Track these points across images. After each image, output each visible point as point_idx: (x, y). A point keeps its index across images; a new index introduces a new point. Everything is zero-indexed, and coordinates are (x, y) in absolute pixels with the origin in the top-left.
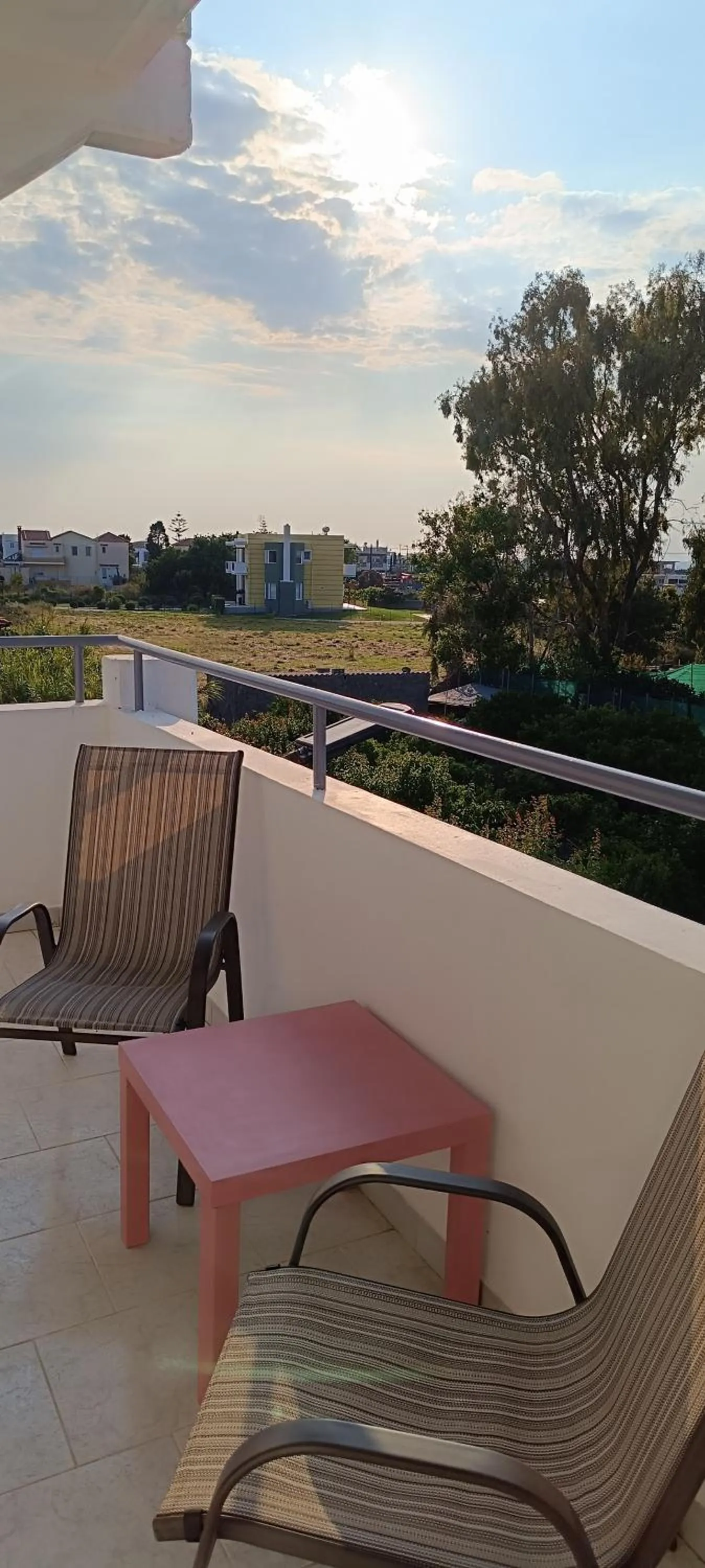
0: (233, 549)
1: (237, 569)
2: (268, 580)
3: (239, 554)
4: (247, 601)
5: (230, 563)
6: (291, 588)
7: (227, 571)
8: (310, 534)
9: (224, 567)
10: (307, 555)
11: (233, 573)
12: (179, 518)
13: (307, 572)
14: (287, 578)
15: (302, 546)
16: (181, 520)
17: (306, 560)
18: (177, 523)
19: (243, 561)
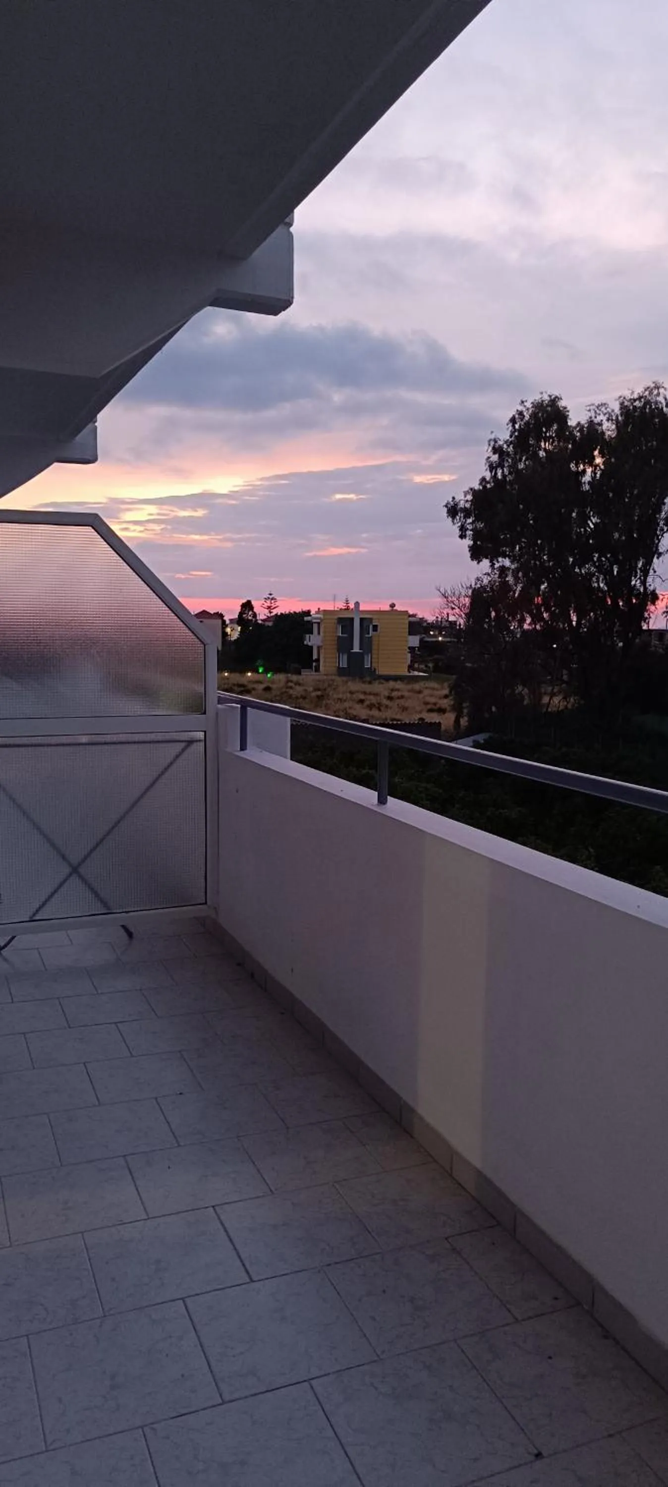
0: (310, 623)
1: (313, 640)
2: (340, 650)
3: (315, 627)
4: (321, 668)
5: (307, 636)
6: (360, 657)
7: (305, 643)
8: (378, 609)
9: (302, 639)
10: (375, 628)
11: (310, 644)
12: (271, 597)
13: (375, 643)
14: (356, 649)
15: (371, 620)
16: (272, 599)
17: (374, 633)
18: (268, 602)
19: (319, 633)
